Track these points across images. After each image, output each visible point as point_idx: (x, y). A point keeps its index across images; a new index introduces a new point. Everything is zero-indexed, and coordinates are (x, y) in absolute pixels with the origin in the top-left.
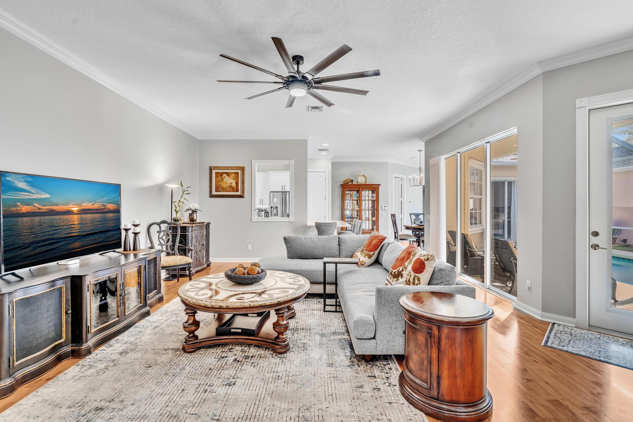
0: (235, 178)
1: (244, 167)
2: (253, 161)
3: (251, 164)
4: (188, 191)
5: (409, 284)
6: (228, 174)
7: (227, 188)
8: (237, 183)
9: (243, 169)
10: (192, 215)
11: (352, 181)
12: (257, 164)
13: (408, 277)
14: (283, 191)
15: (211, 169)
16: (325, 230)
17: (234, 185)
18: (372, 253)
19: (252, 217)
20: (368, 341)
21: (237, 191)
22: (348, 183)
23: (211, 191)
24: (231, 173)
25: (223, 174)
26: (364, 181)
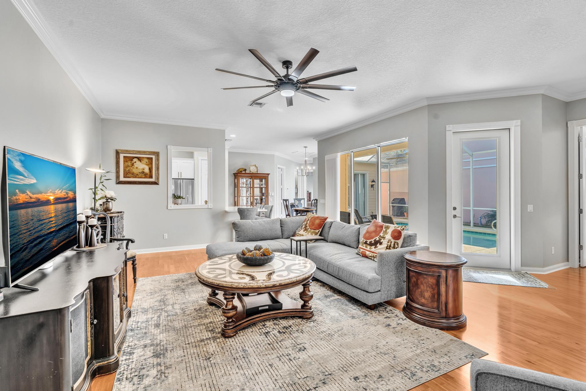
0: (148, 163)
1: (159, 152)
2: (168, 146)
3: (166, 150)
4: (105, 176)
5: (390, 249)
6: (139, 159)
7: (139, 174)
8: (150, 169)
9: (157, 154)
10: (107, 204)
11: (245, 170)
12: (172, 149)
13: (389, 244)
14: (180, 178)
15: (118, 153)
16: (248, 214)
17: (147, 170)
18: (317, 231)
19: (169, 205)
20: (376, 293)
21: (151, 177)
22: (241, 172)
23: (118, 177)
24: (143, 158)
25: (133, 158)
26: (256, 171)
